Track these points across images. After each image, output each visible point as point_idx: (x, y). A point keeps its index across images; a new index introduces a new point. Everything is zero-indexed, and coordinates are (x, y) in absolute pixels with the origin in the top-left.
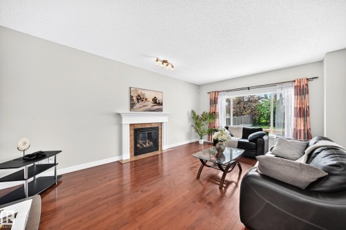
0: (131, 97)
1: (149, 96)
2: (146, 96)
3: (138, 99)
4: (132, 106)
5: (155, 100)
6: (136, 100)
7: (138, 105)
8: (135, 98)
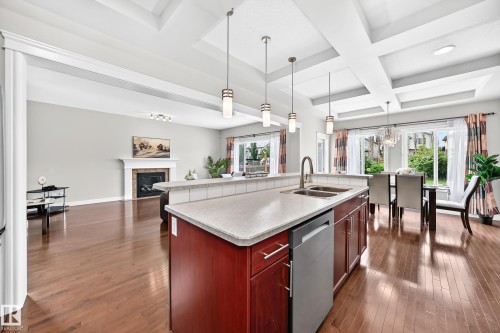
0: (134, 146)
1: (155, 143)
2: (150, 144)
3: (141, 147)
4: (135, 153)
5: (160, 148)
6: (139, 148)
7: (141, 152)
8: (137, 146)
